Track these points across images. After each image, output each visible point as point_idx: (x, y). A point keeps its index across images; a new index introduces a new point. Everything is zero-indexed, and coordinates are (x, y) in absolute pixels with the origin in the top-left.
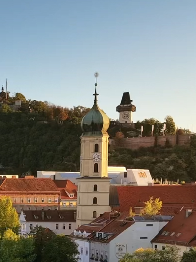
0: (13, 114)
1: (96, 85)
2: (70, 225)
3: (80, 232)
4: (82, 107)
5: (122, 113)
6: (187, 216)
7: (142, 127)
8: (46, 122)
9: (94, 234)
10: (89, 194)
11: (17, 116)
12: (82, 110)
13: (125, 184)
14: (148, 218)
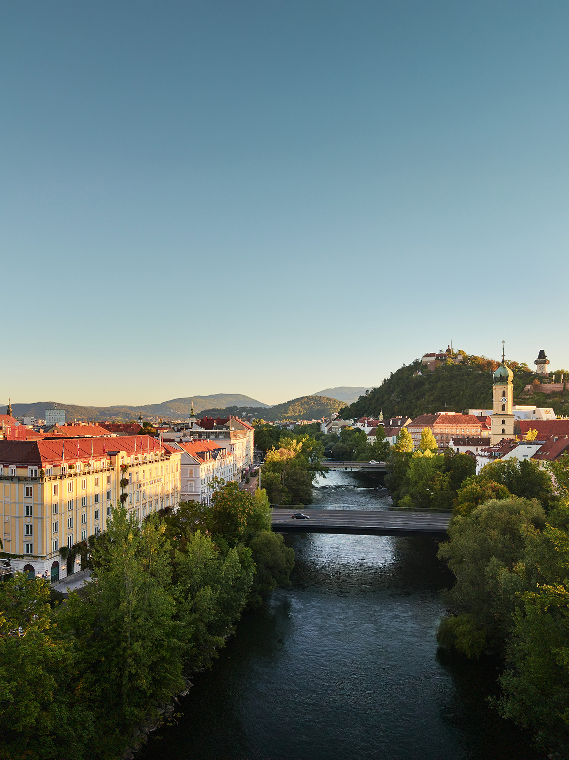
0: (456, 366)
1: (503, 349)
2: (477, 448)
3: (483, 452)
4: (509, 361)
5: (539, 365)
6: (554, 441)
7: (554, 376)
8: (480, 372)
9: (492, 454)
10: (499, 426)
11: (459, 367)
12: (509, 363)
13: (534, 419)
14: (528, 442)
